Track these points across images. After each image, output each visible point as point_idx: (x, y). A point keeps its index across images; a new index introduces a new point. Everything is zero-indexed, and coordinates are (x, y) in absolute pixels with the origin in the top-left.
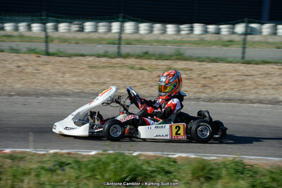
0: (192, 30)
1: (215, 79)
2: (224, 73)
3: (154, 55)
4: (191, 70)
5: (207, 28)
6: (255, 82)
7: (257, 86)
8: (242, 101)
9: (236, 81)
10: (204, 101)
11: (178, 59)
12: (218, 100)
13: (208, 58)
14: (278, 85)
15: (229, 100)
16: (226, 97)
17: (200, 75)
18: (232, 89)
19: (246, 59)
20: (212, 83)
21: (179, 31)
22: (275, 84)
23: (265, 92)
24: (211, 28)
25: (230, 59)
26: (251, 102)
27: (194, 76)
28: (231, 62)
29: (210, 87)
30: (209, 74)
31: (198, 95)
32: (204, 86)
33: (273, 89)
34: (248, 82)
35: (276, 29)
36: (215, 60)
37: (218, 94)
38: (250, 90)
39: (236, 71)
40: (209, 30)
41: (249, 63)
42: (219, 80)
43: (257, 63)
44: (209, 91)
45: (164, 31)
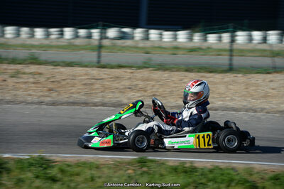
0: (62, 34)
1: (64, 83)
2: (74, 77)
3: (6, 59)
4: (40, 74)
5: (77, 33)
6: (103, 86)
7: (105, 89)
8: (86, 104)
9: (85, 84)
10: (47, 104)
11: (32, 63)
12: (62, 104)
13: (64, 62)
14: (126, 88)
15: (74, 104)
16: (71, 100)
17: (48, 78)
18: (79, 93)
19: (102, 63)
20: (59, 87)
21: (48, 35)
22: (122, 87)
23: (111, 95)
24: (82, 32)
25: (86, 64)
26: (95, 105)
27: (42, 79)
28: (86, 66)
29: (56, 91)
30: (58, 78)
31: (42, 99)
32: (50, 90)
33: (121, 92)
34: (97, 86)
35: (148, 35)
36: (70, 64)
37: (64, 97)
38: (96, 93)
39: (86, 74)
40: (80, 34)
41: (104, 67)
42: (68, 83)
43: (112, 67)
44: (54, 95)
45: (32, 35)
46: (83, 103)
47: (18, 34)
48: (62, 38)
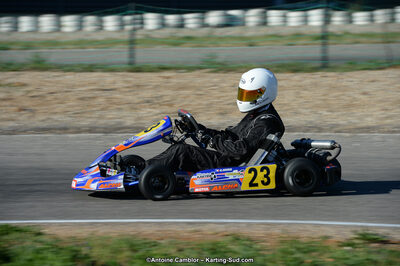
46: (60, 129)
47: (80, 26)
48: (142, 28)
